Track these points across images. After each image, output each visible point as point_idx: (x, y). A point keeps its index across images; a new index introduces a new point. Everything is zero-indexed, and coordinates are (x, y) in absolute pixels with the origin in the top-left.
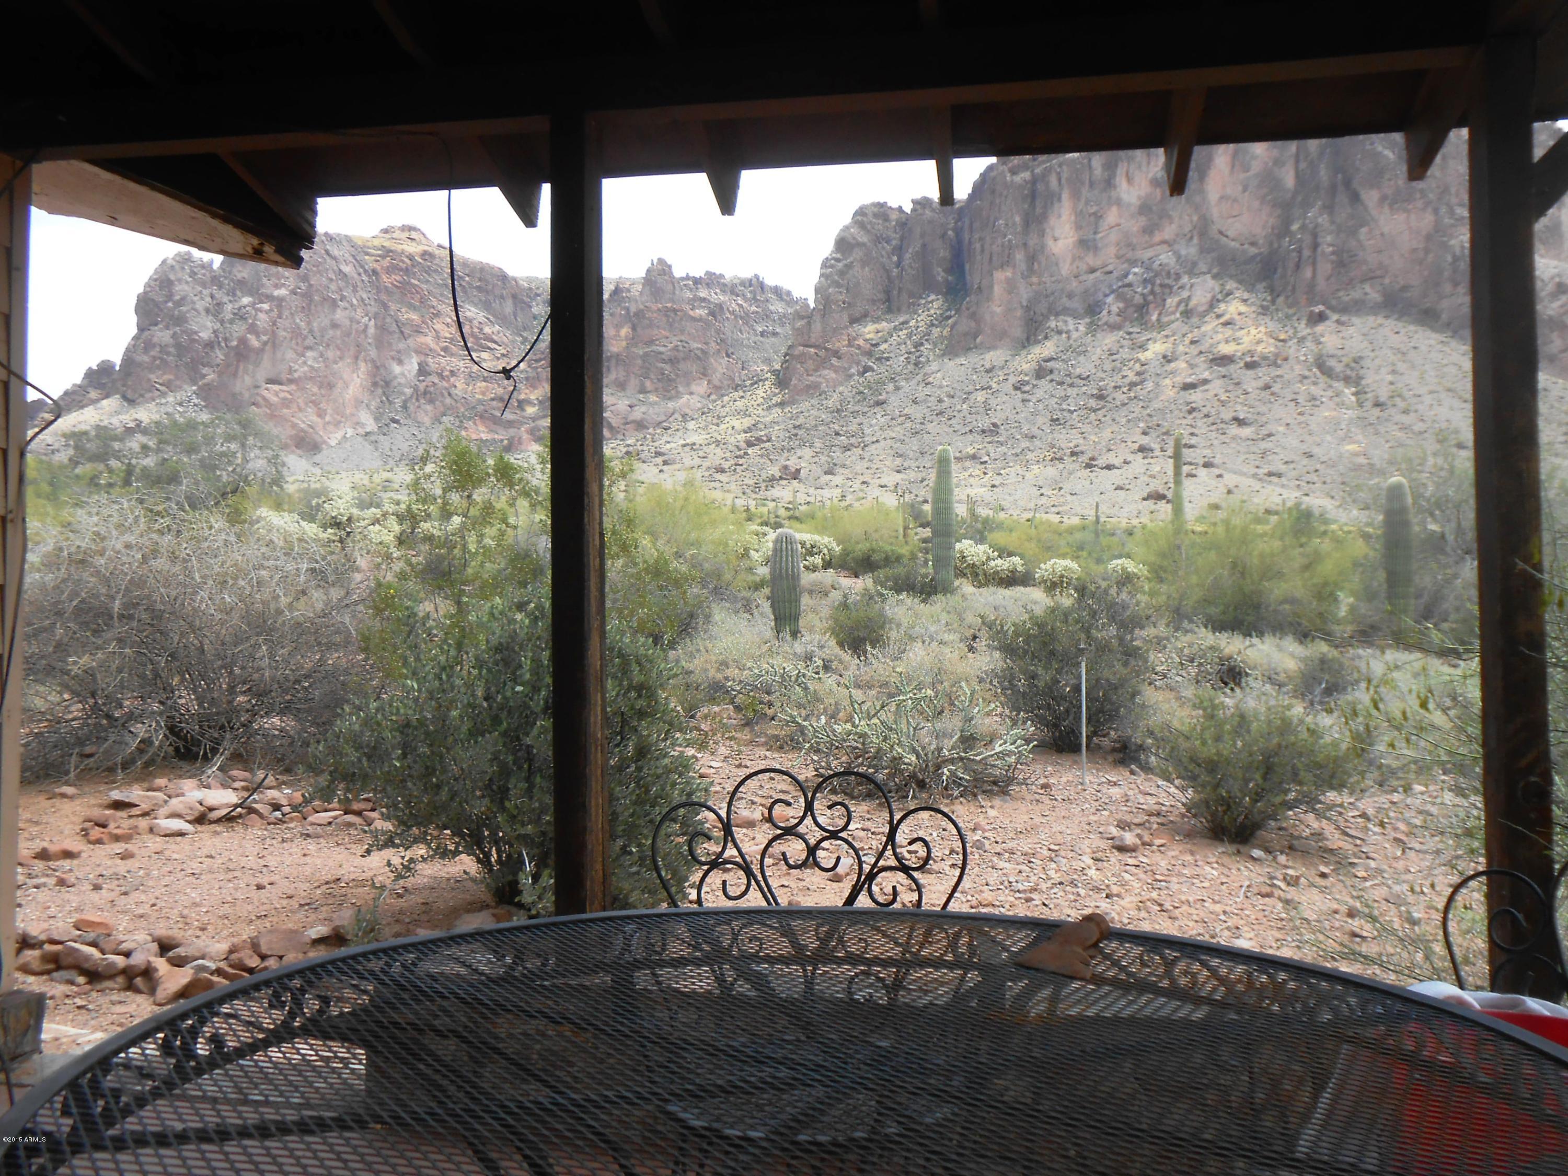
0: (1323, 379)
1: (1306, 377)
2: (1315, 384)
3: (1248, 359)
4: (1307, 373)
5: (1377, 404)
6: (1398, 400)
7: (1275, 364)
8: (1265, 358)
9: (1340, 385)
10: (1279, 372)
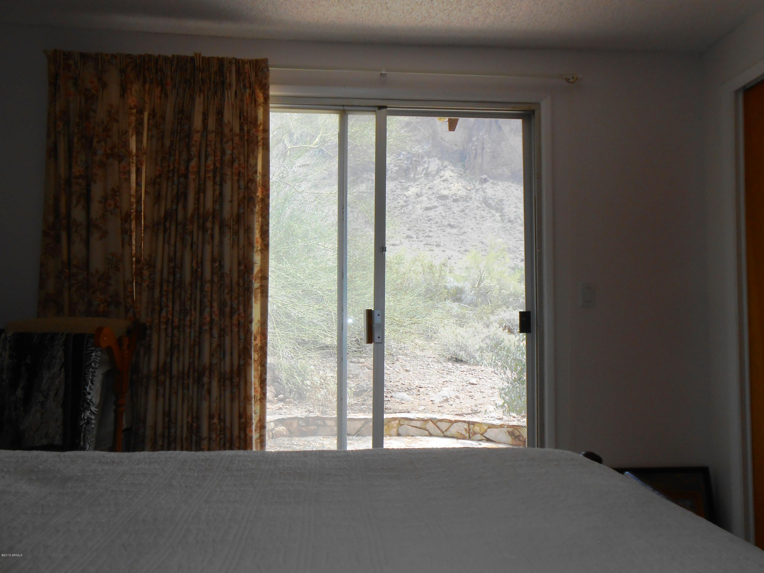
0: (486, 209)
1: (479, 207)
2: (484, 210)
3: (454, 198)
4: (480, 205)
5: (510, 221)
6: (518, 220)
7: (466, 200)
8: (461, 197)
9: (493, 212)
10: (468, 204)
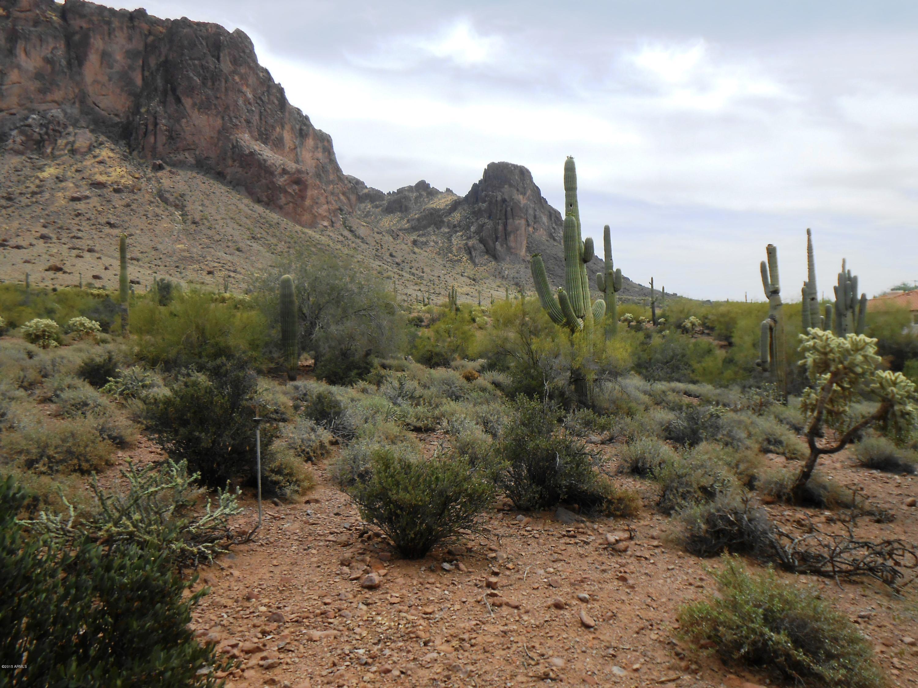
0: (162, 204)
1: (152, 202)
2: (158, 206)
3: (116, 187)
4: (152, 200)
5: (194, 223)
6: (205, 222)
7: (132, 192)
8: (126, 187)
9: (172, 209)
10: (136, 197)
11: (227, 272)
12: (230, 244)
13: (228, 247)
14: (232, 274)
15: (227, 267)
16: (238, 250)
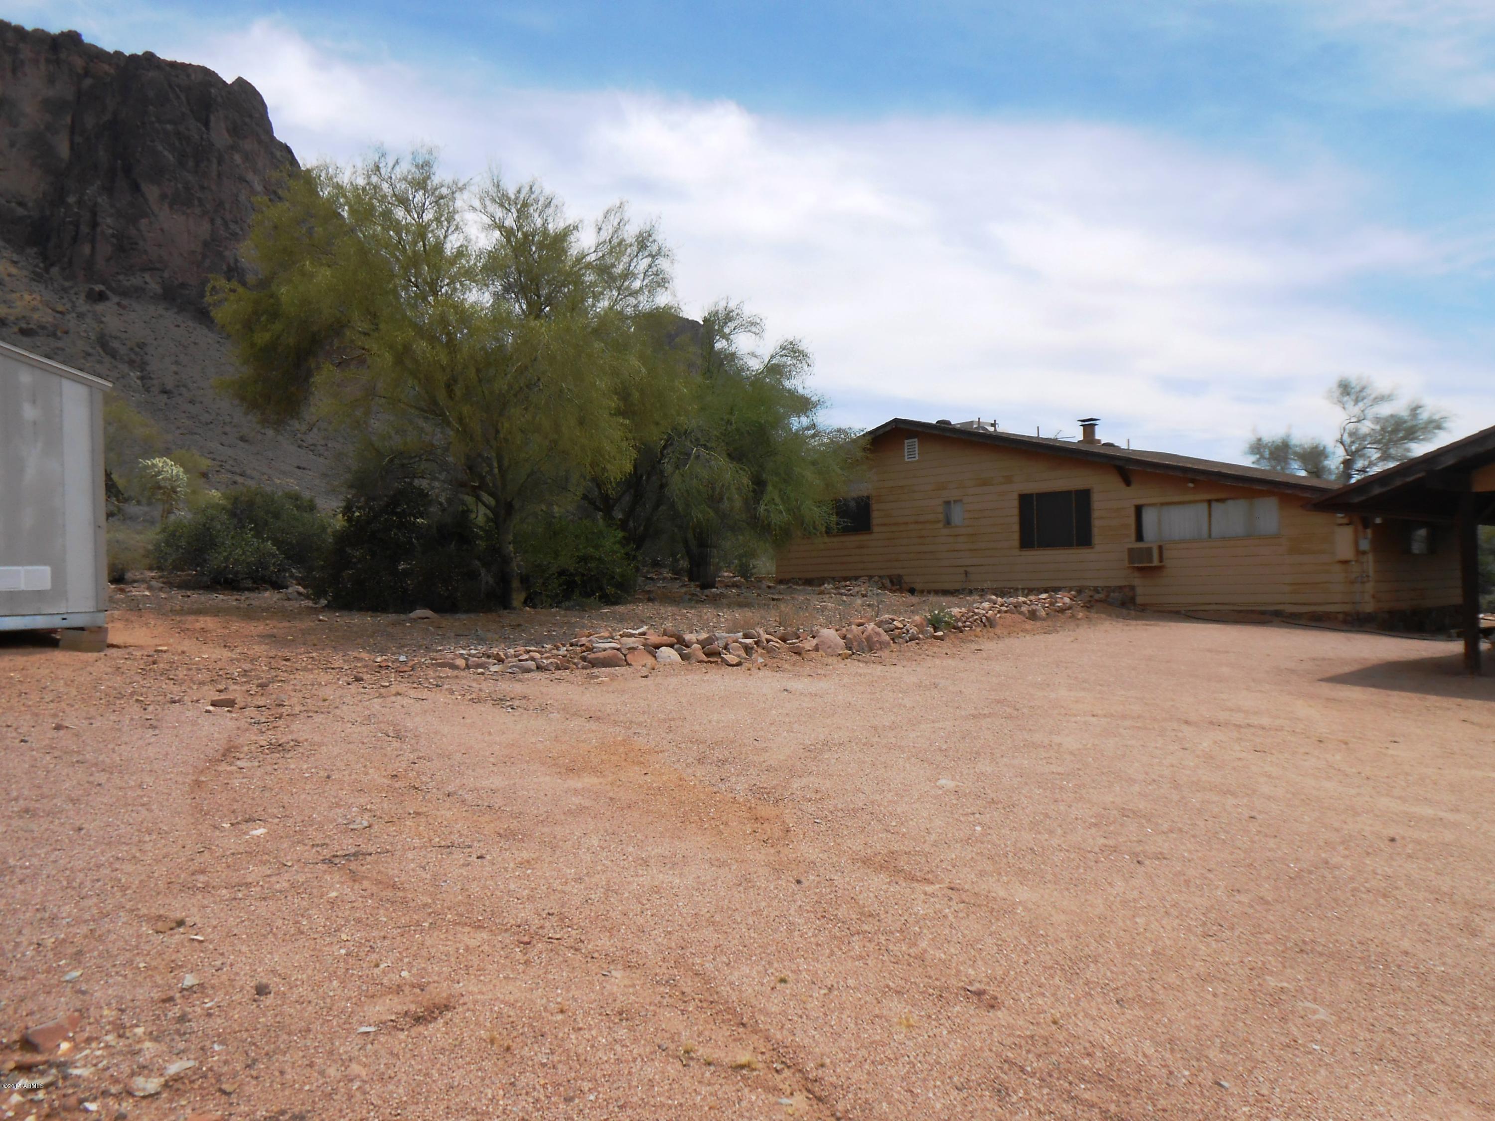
11: (230, 476)
12: (227, 429)
13: (225, 434)
14: (240, 479)
15: (228, 467)
16: (243, 439)
